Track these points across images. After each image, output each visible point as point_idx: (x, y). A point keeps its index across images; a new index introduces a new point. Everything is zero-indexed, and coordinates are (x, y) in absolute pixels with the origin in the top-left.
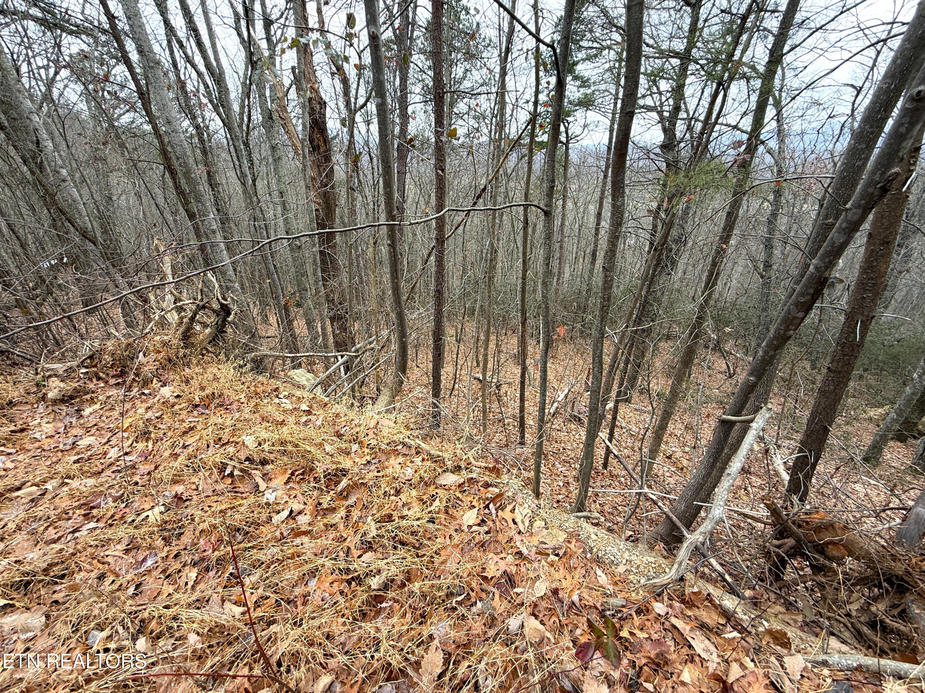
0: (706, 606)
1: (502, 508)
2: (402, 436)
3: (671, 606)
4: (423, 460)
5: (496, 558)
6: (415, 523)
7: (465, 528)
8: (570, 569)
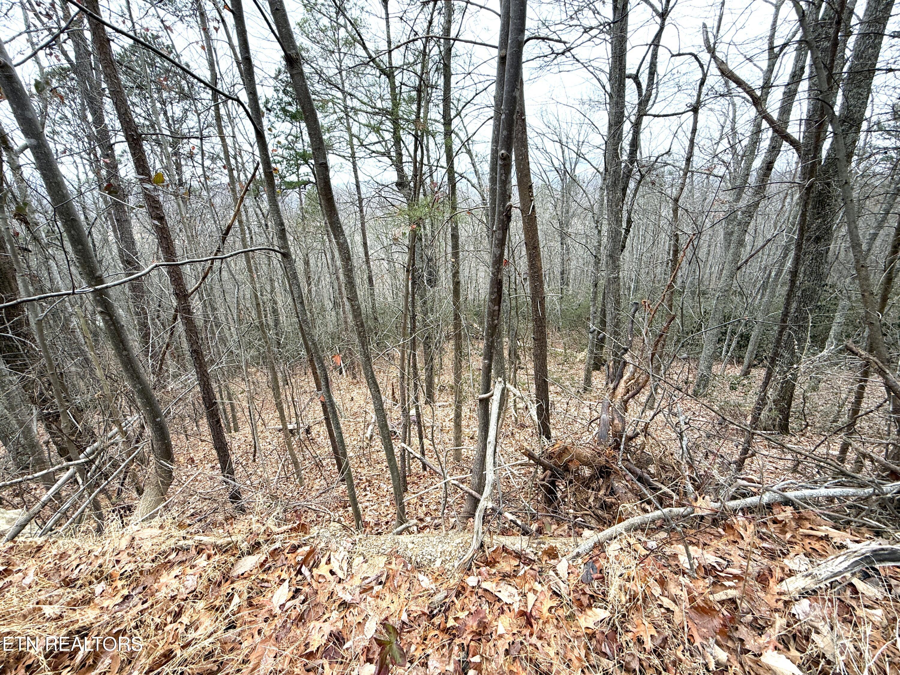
0: (504, 557)
1: (316, 565)
2: (173, 540)
3: (480, 574)
4: (209, 557)
5: (318, 624)
6: (206, 643)
7: (277, 611)
8: (395, 590)
